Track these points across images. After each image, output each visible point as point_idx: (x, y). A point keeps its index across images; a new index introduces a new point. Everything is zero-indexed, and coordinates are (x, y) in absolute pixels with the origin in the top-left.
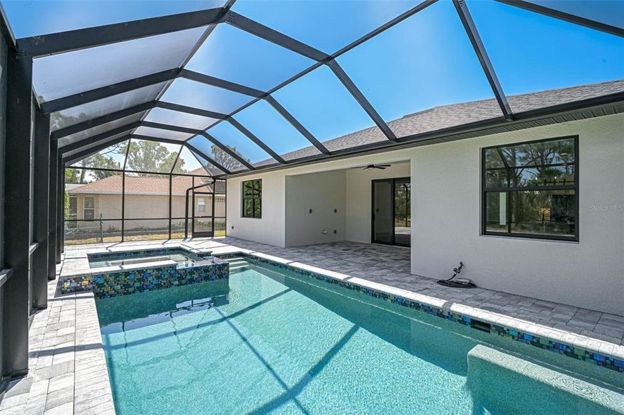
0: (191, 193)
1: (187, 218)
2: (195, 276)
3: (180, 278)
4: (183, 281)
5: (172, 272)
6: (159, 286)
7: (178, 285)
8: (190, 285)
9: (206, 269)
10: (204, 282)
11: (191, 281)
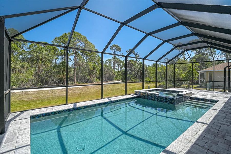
0: (227, 69)
1: (225, 82)
2: (162, 100)
3: (157, 99)
4: (158, 100)
5: (155, 96)
6: (152, 99)
7: (157, 101)
8: (160, 102)
9: (166, 99)
10: (165, 103)
11: (161, 101)
